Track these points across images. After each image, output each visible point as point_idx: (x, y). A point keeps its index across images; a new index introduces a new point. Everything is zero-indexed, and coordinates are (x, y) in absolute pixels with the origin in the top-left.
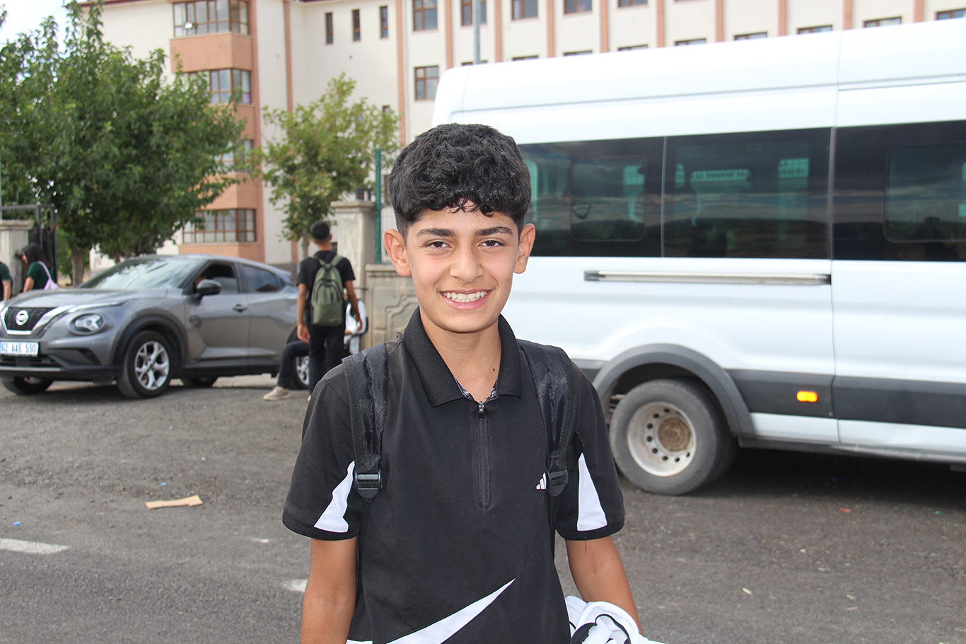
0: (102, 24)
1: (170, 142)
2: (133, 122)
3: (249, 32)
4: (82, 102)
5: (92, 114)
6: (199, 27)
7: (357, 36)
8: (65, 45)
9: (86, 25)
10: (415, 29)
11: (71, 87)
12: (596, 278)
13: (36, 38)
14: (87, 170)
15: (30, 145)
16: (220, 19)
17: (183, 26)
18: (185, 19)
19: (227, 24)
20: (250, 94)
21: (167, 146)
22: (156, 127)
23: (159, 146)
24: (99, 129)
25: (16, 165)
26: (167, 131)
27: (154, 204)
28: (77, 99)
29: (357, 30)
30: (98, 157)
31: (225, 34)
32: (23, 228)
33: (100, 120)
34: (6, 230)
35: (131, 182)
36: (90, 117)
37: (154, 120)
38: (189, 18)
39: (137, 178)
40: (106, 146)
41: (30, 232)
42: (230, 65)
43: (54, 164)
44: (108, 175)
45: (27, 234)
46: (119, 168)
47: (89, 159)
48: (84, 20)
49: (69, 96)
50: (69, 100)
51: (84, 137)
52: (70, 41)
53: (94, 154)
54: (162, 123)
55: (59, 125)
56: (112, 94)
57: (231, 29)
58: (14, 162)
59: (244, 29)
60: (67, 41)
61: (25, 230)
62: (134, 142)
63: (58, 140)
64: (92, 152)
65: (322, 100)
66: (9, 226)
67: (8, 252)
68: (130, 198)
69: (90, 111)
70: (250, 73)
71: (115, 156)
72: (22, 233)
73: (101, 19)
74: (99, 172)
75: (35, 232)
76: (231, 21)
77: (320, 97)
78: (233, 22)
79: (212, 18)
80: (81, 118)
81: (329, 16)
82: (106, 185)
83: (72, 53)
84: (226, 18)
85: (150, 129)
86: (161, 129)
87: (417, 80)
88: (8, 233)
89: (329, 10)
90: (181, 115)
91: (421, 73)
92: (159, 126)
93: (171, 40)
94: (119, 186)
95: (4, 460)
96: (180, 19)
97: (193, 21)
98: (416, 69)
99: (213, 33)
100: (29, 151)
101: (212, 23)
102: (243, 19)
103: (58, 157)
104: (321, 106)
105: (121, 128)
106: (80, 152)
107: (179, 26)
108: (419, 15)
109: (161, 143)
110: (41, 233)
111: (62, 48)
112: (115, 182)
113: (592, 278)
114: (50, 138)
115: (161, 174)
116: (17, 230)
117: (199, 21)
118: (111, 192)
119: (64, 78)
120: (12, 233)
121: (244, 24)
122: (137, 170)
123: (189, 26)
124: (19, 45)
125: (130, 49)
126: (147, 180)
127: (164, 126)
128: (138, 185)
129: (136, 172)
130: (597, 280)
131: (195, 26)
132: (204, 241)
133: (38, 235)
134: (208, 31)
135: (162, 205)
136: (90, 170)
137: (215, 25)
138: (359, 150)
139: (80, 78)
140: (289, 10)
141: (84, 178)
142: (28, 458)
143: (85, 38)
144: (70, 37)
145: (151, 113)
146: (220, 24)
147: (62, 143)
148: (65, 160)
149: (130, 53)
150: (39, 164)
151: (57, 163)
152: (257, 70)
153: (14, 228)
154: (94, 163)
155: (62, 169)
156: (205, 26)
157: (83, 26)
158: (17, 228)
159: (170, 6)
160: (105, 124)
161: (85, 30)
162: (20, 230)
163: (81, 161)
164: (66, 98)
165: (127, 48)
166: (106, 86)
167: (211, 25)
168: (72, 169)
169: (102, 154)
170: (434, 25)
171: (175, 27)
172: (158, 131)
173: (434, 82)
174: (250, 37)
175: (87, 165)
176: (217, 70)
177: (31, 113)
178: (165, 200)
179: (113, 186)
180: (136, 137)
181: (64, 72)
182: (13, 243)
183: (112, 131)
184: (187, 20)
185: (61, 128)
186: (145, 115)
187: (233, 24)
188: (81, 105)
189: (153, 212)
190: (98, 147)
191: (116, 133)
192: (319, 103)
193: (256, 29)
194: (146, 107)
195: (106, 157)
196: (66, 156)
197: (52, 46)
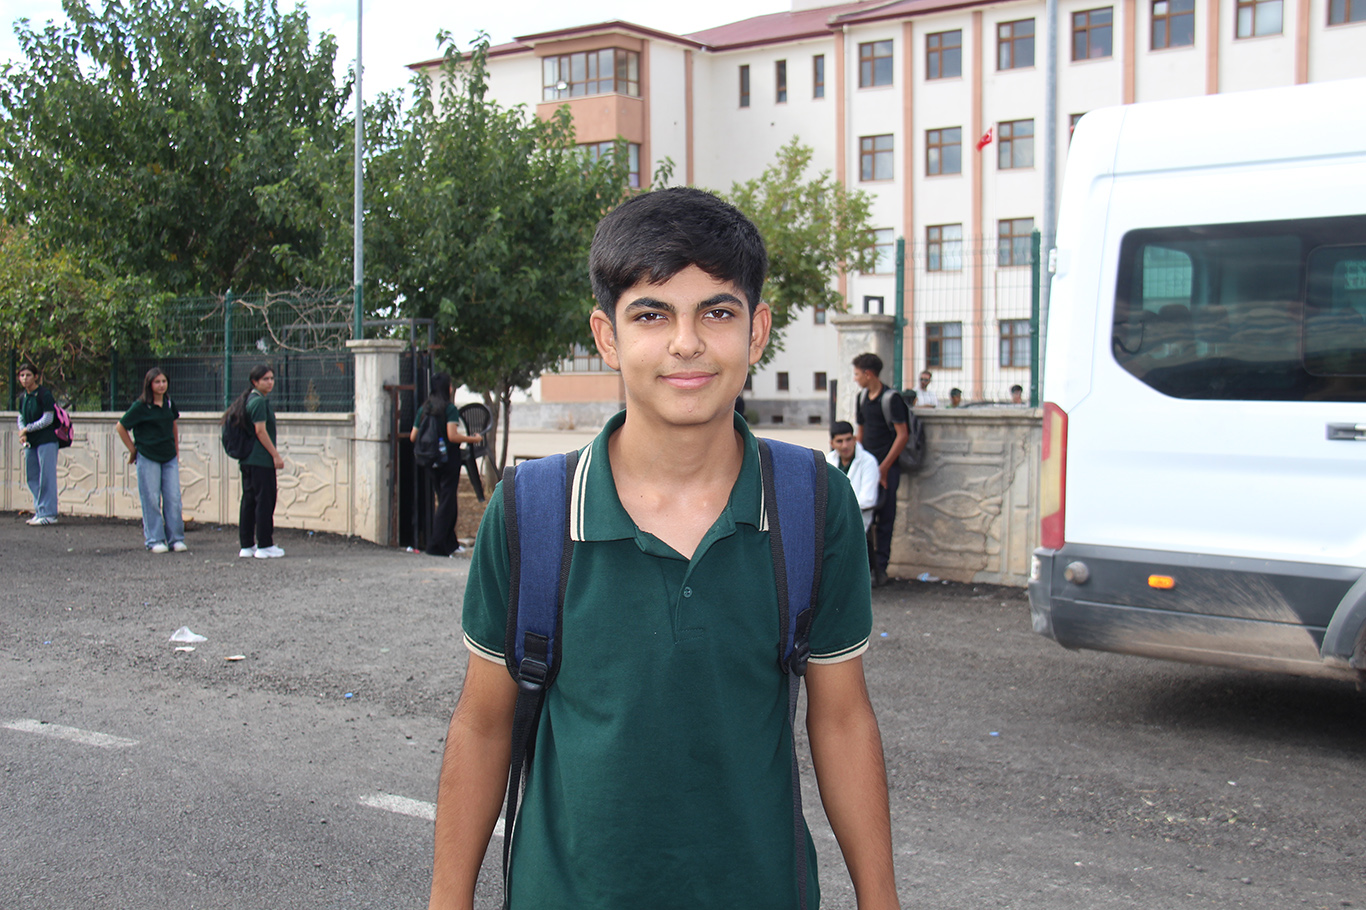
0: (488, 75)
1: (576, 234)
2: (527, 207)
3: (640, 93)
4: (463, 181)
5: (474, 199)
6: (575, 87)
7: (781, 95)
8: (440, 106)
9: (469, 78)
10: (861, 85)
11: (450, 161)
12: (1351, 436)
13: (398, 100)
14: (467, 273)
15: (396, 240)
16: (602, 77)
17: (553, 87)
18: (557, 78)
19: (612, 82)
20: (639, 174)
21: (572, 239)
22: (559, 215)
23: (561, 240)
24: (482, 217)
25: (377, 266)
26: (572, 218)
27: (552, 321)
28: (457, 177)
29: (782, 88)
30: (482, 256)
31: (609, 96)
32: (393, 350)
33: (484, 205)
34: (373, 353)
35: (525, 291)
36: (471, 201)
37: (556, 204)
38: (562, 77)
39: (534, 284)
40: (493, 241)
41: (402, 355)
42: (613, 136)
43: (426, 265)
44: (494, 280)
45: (398, 358)
46: (510, 270)
47: (471, 258)
48: (466, 71)
49: (447, 173)
50: (446, 177)
51: (462, 228)
52: (446, 100)
53: (477, 251)
54: (566, 208)
55: (432, 211)
56: (500, 170)
57: (616, 89)
58: (375, 263)
59: (633, 89)
60: (443, 101)
61: (395, 353)
62: (528, 234)
63: (430, 233)
64: (475, 248)
65: (764, 179)
66: (377, 347)
67: (374, 382)
68: (522, 311)
69: (473, 193)
70: (639, 146)
71: (503, 254)
72: (392, 356)
73: (487, 69)
74: (483, 275)
75: (408, 356)
76: (617, 79)
77: (760, 175)
78: (620, 80)
79: (593, 76)
80: (461, 202)
81: (745, 70)
82: (492, 293)
83: (449, 117)
84: (611, 75)
85: (550, 217)
86: (565, 217)
87: (862, 153)
88: (375, 357)
89: (744, 62)
90: (591, 195)
91: (868, 145)
92: (562, 212)
93: (539, 105)
94: (508, 295)
95: (412, 678)
96: (551, 78)
97: (568, 80)
98: (862, 139)
99: (593, 95)
100: (395, 247)
101: (593, 81)
102: (633, 75)
103: (433, 255)
104: (763, 186)
105: (512, 216)
106: (459, 248)
107: (549, 87)
108: (867, 66)
109: (565, 235)
110: (416, 355)
111: (438, 110)
112: (503, 290)
113: (1341, 435)
114: (421, 229)
115: (565, 278)
116: (386, 353)
117: (574, 80)
118: (498, 303)
119: (441, 149)
120: (380, 357)
121: (634, 82)
122: (535, 275)
123: (562, 86)
124: (378, 108)
125: (523, 108)
126: (546, 288)
127: (569, 212)
128: (534, 294)
129: (533, 277)
130: (1353, 439)
131: (571, 85)
132: (574, 370)
133: (412, 360)
134: (586, 93)
135: (564, 322)
136: (472, 272)
137: (595, 84)
138: (816, 246)
139: (461, 148)
140: (692, 63)
141: (464, 284)
142: (442, 677)
143: (467, 96)
144: (446, 95)
145: (552, 194)
146: (602, 83)
147: (436, 234)
148: (439, 258)
149: (523, 113)
150: (406, 266)
151: (430, 263)
152: (649, 142)
153: (383, 349)
154: (477, 263)
155: (434, 271)
156: (583, 86)
157: (465, 79)
158: (386, 350)
159: (539, 60)
160: (492, 210)
161: (468, 84)
162: (390, 352)
163: (461, 259)
164: (443, 176)
165: (520, 106)
166: (492, 158)
167: (590, 85)
168: (447, 272)
169: (488, 251)
170: (888, 78)
171: (544, 88)
172: (560, 219)
173: (885, 156)
174: (641, 99)
175: (468, 265)
176: (597, 143)
177: (400, 196)
178: (569, 315)
179: (501, 294)
180: (531, 227)
181: (441, 141)
182: (381, 370)
183: (500, 219)
184: (560, 79)
185: (435, 215)
186: (544, 197)
187: (620, 83)
188: (461, 185)
189: (549, 330)
190: (482, 241)
191: (505, 223)
192: (759, 183)
193: (648, 89)
194: (545, 187)
195: (491, 256)
196: (440, 253)
197: (425, 106)
